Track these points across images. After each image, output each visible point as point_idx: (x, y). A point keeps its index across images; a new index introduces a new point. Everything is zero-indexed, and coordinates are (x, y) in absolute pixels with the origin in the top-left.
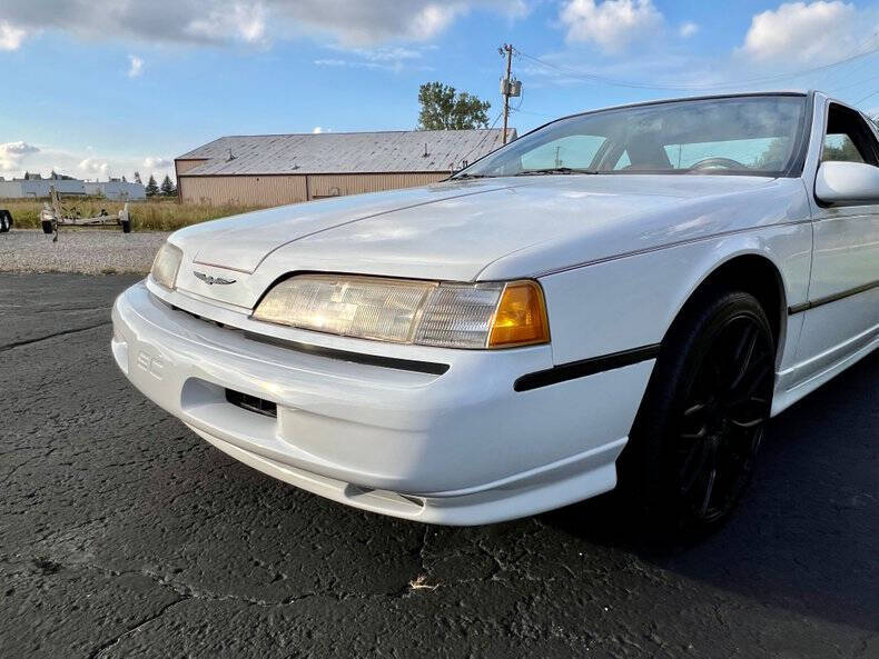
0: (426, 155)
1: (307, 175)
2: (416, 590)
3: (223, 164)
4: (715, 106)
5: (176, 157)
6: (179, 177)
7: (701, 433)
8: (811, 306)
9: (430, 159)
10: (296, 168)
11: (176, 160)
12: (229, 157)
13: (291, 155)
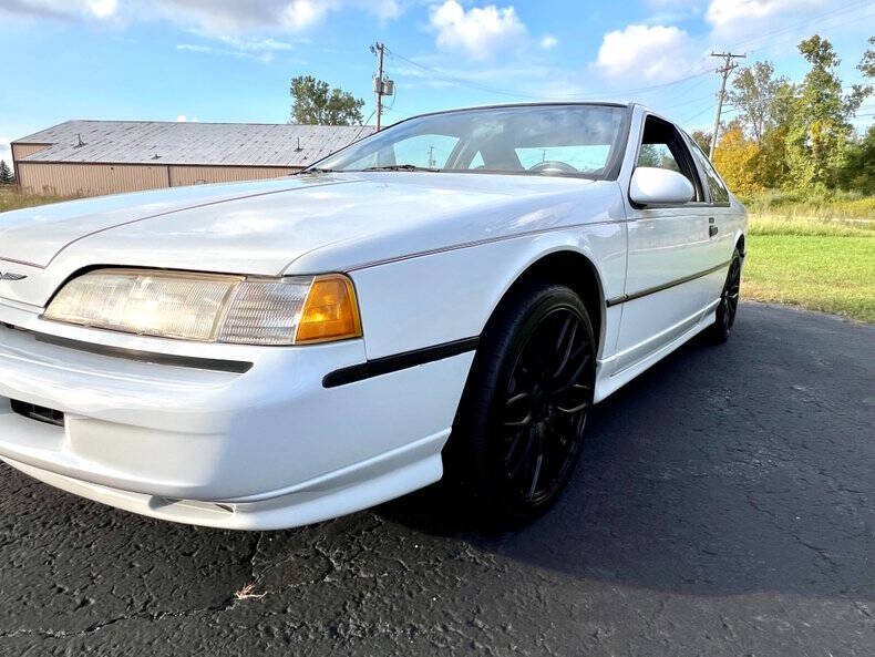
0: (299, 150)
1: (169, 165)
2: (243, 601)
3: (71, 150)
4: (563, 112)
5: (13, 140)
6: (16, 163)
7: (526, 420)
8: (628, 299)
9: (302, 154)
10: (157, 157)
11: (12, 144)
12: (77, 143)
13: (150, 144)
